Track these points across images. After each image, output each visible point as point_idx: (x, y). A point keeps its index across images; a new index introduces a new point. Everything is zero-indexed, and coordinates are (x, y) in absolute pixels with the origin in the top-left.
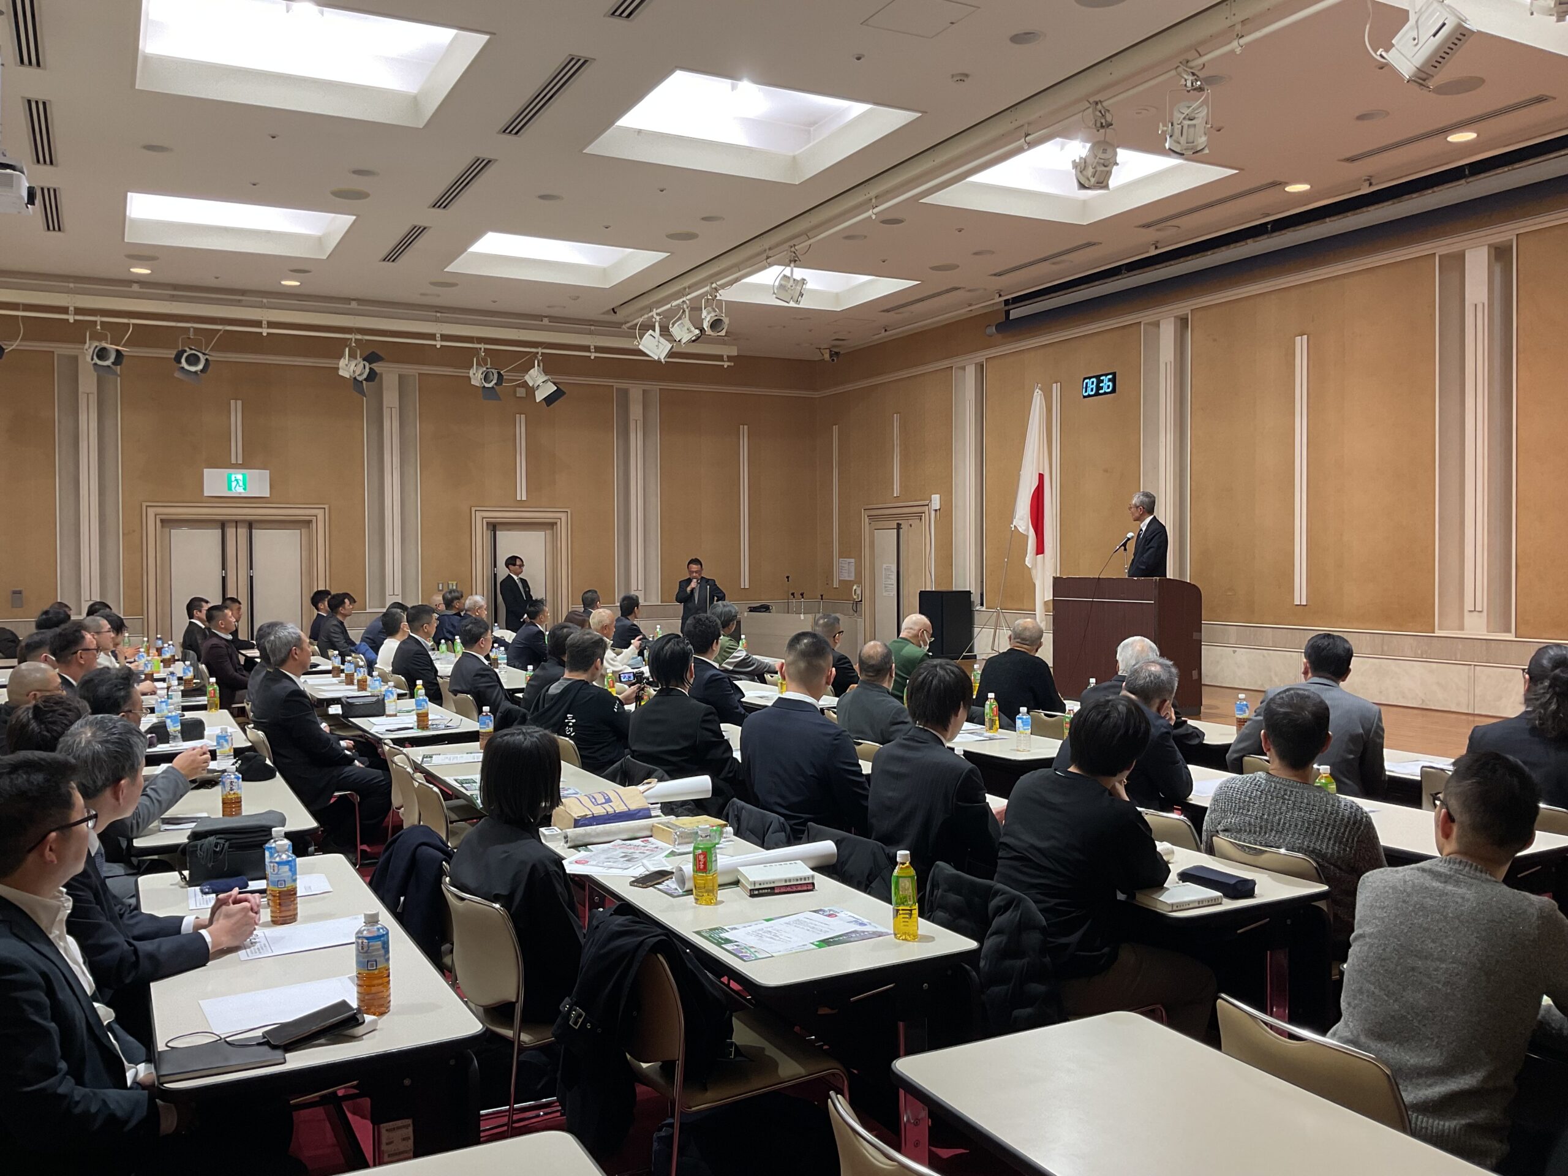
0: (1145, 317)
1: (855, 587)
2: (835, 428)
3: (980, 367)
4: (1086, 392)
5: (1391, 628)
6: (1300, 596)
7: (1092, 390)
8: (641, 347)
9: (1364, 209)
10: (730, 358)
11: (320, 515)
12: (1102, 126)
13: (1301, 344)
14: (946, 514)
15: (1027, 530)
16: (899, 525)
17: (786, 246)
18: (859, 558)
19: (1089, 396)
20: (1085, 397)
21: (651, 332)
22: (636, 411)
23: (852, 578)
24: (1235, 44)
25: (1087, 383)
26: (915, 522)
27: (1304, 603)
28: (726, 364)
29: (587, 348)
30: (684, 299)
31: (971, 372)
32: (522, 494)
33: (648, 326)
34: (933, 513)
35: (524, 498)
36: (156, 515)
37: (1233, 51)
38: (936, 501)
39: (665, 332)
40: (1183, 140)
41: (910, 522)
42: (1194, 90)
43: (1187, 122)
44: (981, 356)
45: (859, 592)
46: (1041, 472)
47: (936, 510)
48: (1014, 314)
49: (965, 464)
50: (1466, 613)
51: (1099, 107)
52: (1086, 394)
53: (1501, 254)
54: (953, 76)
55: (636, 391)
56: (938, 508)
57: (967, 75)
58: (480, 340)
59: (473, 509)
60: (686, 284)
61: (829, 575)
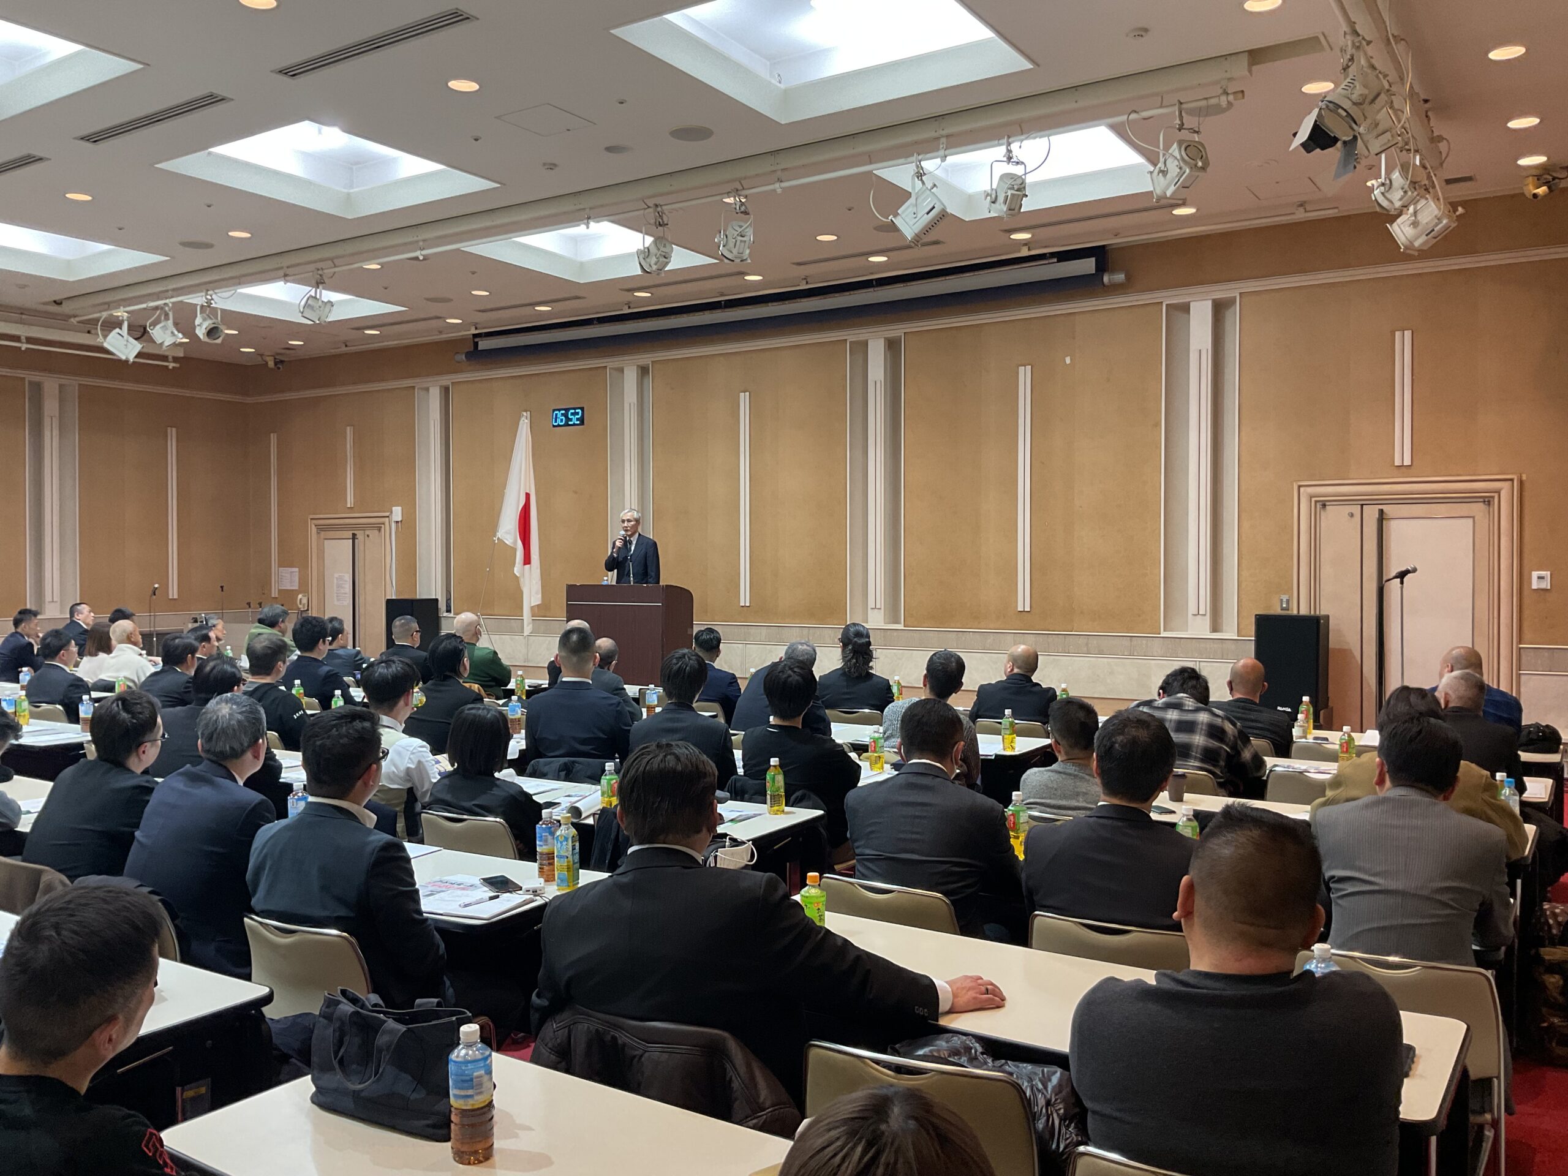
0: (611, 363)
1: (300, 596)
2: (273, 437)
3: (446, 390)
4: (556, 422)
5: (814, 622)
6: (745, 599)
7: (562, 420)
8: (106, 345)
9: (799, 300)
10: (176, 359)
12: (660, 225)
13: (744, 399)
14: (408, 528)
15: (515, 542)
16: (354, 535)
17: (312, 267)
18: (304, 566)
19: (559, 426)
20: (554, 426)
21: (117, 330)
22: (51, 407)
23: (296, 588)
24: (777, 185)
25: (556, 414)
26: (373, 534)
27: (748, 604)
28: (171, 365)
29: (17, 339)
30: (167, 301)
31: (435, 394)
33: (112, 324)
34: (393, 525)
37: (775, 190)
38: (397, 513)
39: (140, 332)
40: (735, 251)
41: (367, 532)
42: (742, 212)
43: (740, 238)
44: (447, 380)
45: (305, 601)
46: (528, 492)
47: (397, 522)
48: (483, 344)
49: (429, 478)
50: (869, 611)
51: (659, 209)
52: (556, 424)
53: (892, 345)
54: (544, 164)
55: (51, 385)
56: (400, 519)
57: (555, 165)
60: (170, 287)
61: (265, 583)
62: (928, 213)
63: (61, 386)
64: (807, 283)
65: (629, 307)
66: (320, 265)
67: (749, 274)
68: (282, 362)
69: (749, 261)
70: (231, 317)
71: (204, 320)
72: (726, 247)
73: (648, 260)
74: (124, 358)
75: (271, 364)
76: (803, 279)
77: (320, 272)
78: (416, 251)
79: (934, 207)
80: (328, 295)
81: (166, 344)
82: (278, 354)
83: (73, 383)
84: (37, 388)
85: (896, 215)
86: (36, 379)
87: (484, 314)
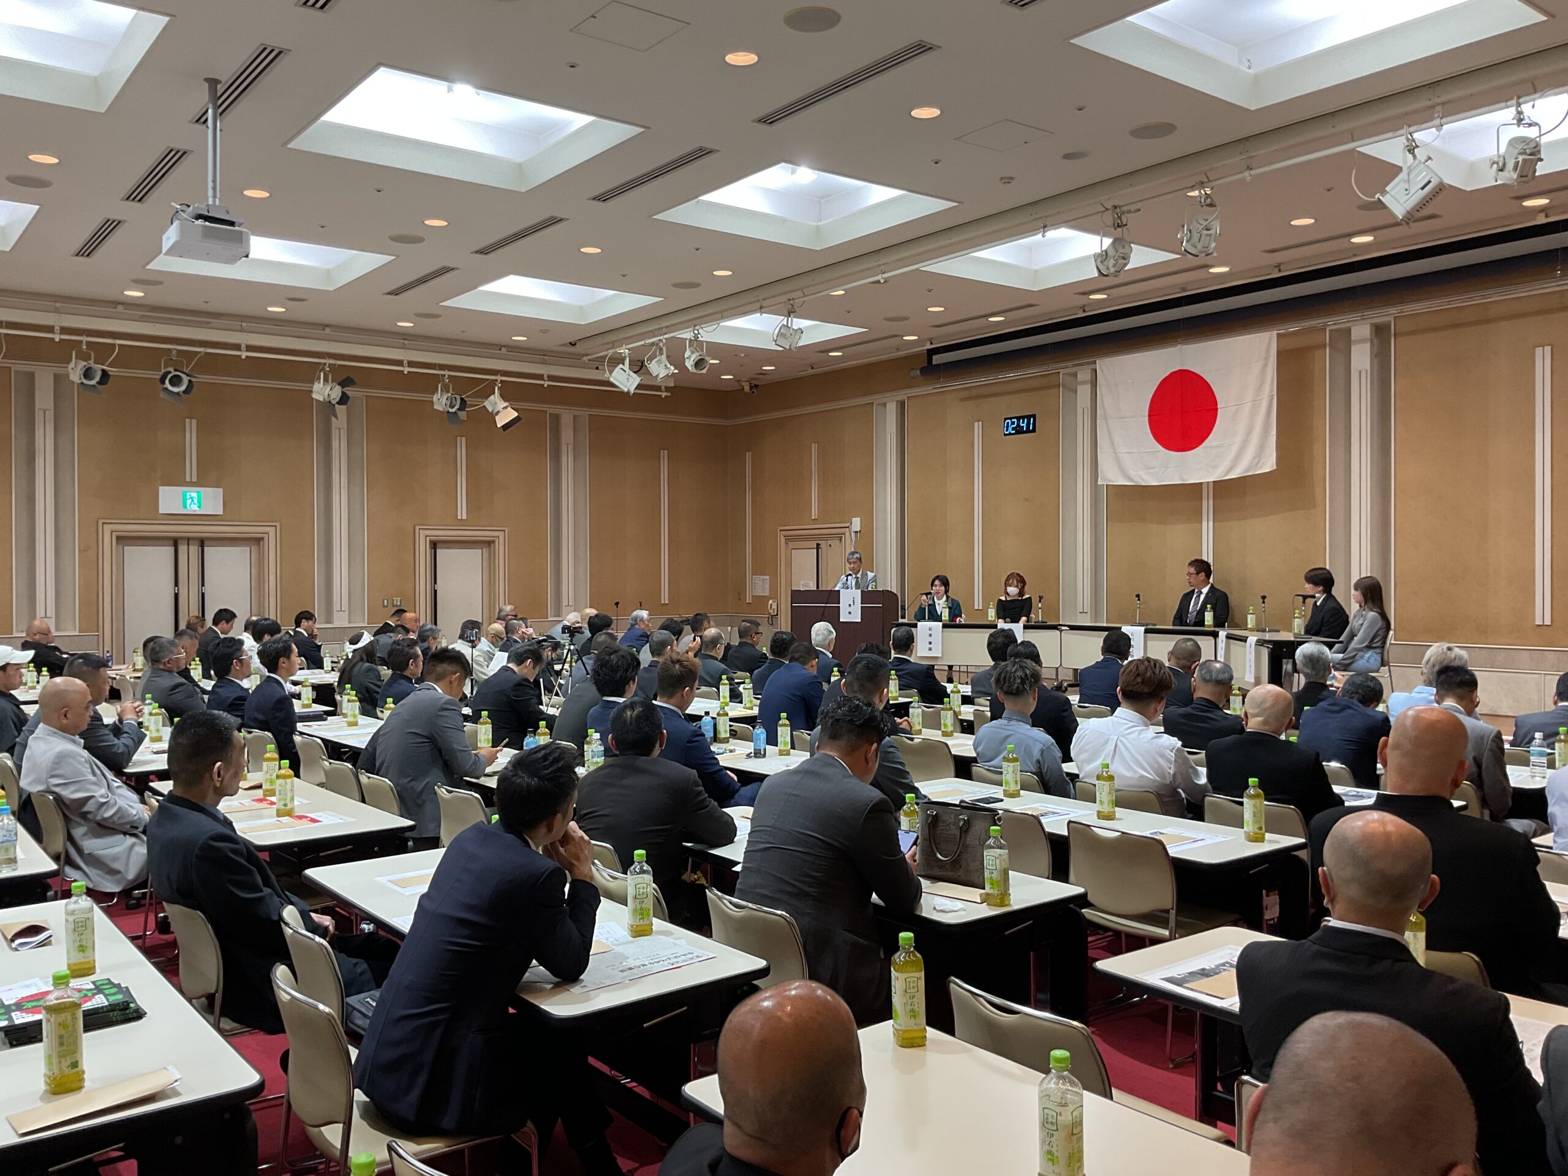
0: (1065, 367)
1: (771, 602)
2: (748, 455)
3: (902, 404)
4: (1007, 430)
7: (1015, 429)
8: (612, 380)
10: (667, 389)
11: (271, 535)
12: (1119, 226)
14: (866, 535)
16: (818, 545)
17: (784, 298)
18: (774, 575)
19: (1010, 434)
20: (1005, 435)
21: (621, 366)
22: (567, 435)
23: (767, 594)
24: (1247, 174)
25: (1008, 423)
26: (835, 543)
28: (664, 394)
29: (540, 377)
30: (661, 337)
31: (892, 409)
32: (462, 514)
33: (617, 361)
34: (853, 534)
35: (464, 517)
36: (112, 532)
37: (1244, 179)
38: (856, 523)
39: (639, 367)
40: (1200, 246)
41: (830, 542)
42: (1207, 205)
43: (1205, 232)
44: (902, 395)
45: (774, 606)
47: (856, 532)
48: (937, 359)
49: (885, 489)
51: (1118, 210)
52: (1008, 433)
53: (1380, 332)
54: (1002, 179)
55: (567, 417)
56: (859, 530)
57: (1012, 178)
58: (442, 367)
59: (417, 528)
60: (664, 325)
61: (740, 589)
62: (1422, 188)
63: (574, 416)
64: (1280, 270)
65: (1084, 311)
66: (790, 296)
67: (1212, 266)
68: (756, 386)
69: (1215, 254)
70: (715, 349)
71: (693, 353)
72: (1191, 242)
73: (1106, 263)
74: (626, 390)
75: (747, 388)
76: (1275, 267)
77: (791, 302)
78: (877, 275)
79: (1429, 182)
80: (798, 323)
81: (661, 376)
82: (755, 379)
83: (585, 413)
84: (556, 419)
85: (1384, 192)
86: (557, 411)
87: (940, 328)
